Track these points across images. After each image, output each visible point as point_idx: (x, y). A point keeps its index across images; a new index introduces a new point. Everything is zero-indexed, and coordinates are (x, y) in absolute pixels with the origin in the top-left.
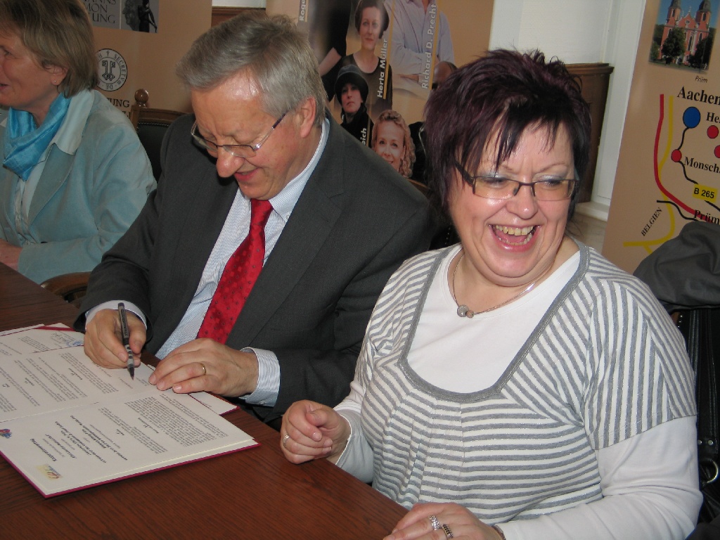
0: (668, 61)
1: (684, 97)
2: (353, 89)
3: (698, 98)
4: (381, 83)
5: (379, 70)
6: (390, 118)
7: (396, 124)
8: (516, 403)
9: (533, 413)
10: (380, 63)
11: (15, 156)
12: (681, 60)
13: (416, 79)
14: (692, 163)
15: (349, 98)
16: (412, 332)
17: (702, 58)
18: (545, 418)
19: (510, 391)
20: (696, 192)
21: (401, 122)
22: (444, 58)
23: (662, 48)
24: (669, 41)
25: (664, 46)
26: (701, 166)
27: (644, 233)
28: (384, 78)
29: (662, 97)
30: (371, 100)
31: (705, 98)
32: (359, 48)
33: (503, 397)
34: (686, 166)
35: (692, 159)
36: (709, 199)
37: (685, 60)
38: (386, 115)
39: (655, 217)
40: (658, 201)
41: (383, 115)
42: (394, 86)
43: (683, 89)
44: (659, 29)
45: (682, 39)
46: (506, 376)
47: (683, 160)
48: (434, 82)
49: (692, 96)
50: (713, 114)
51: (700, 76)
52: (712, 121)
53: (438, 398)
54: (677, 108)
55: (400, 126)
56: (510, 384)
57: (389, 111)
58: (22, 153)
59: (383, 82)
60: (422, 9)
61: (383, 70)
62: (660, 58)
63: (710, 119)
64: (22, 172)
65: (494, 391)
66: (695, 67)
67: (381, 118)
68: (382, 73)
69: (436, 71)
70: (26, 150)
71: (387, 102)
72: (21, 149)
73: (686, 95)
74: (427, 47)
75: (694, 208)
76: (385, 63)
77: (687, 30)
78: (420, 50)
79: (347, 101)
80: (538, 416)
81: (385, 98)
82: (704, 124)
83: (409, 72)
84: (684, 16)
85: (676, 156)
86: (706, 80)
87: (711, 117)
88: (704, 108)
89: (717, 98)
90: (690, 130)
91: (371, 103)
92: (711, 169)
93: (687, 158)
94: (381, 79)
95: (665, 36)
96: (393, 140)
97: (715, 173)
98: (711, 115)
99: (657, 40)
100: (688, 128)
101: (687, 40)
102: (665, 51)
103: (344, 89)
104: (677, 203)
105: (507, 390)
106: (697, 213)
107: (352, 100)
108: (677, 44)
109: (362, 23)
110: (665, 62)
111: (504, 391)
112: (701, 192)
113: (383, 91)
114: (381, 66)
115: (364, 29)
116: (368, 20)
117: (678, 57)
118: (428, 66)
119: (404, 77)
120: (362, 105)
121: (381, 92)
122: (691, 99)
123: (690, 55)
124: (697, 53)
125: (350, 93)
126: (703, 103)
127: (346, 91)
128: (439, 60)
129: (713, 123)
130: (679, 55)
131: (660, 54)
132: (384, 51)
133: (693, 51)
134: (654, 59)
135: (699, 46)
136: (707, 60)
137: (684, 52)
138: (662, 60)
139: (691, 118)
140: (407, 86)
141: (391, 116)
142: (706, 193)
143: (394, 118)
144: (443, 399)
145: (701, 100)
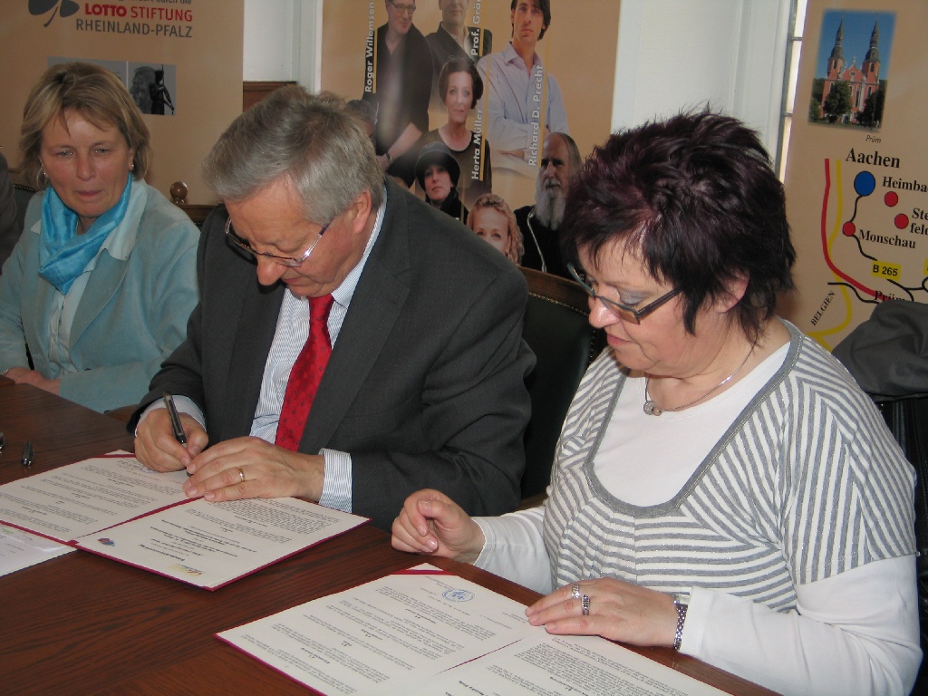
0: (832, 120)
1: (854, 160)
2: (440, 171)
3: (871, 160)
4: (476, 162)
5: (472, 146)
6: (488, 204)
7: (498, 210)
8: (696, 521)
9: (716, 534)
10: (473, 138)
11: (58, 263)
12: (847, 118)
13: (520, 155)
14: (869, 236)
15: (434, 182)
16: (602, 431)
17: (873, 115)
18: (729, 540)
19: (690, 508)
20: (876, 269)
21: (504, 208)
22: (556, 129)
23: (823, 104)
24: (832, 96)
25: (826, 102)
26: (880, 239)
27: (814, 322)
28: (480, 156)
29: (827, 162)
30: (463, 183)
31: (878, 160)
32: (446, 121)
33: (682, 515)
34: (861, 241)
35: (868, 232)
36: (891, 277)
37: (852, 118)
38: (485, 201)
39: (827, 301)
40: (829, 284)
41: (480, 200)
42: (493, 164)
43: (852, 152)
44: (819, 84)
45: (847, 94)
46: (688, 489)
47: (857, 233)
48: (543, 158)
49: (864, 159)
50: (890, 178)
51: (872, 135)
52: (889, 186)
53: (615, 510)
54: (846, 174)
55: (504, 212)
56: (691, 499)
57: (488, 195)
58: (67, 260)
59: (479, 160)
60: (524, 73)
61: (478, 146)
62: (822, 116)
63: (887, 184)
64: (62, 283)
65: (672, 506)
66: (865, 126)
67: (477, 204)
68: (477, 150)
69: (546, 144)
70: (73, 257)
71: (485, 185)
72: (66, 255)
73: (857, 158)
74: (533, 116)
75: (874, 288)
76: (481, 138)
77: (853, 83)
78: (524, 120)
79: (433, 186)
80: (721, 539)
81: (481, 179)
82: (880, 191)
83: (512, 148)
84: (848, 67)
85: (849, 229)
86: (879, 140)
87: (888, 182)
88: (879, 172)
89: (894, 159)
90: (863, 198)
91: (464, 187)
92: (893, 242)
93: (862, 231)
94: (475, 157)
95: (827, 91)
96: (495, 230)
97: (898, 246)
98: (888, 180)
99: (817, 96)
100: (861, 196)
101: (853, 95)
102: (827, 108)
103: (427, 171)
104: (852, 284)
105: (687, 506)
106: (877, 294)
107: (439, 184)
108: (841, 100)
109: (449, 90)
110: (828, 121)
111: (683, 508)
112: (881, 270)
113: (479, 172)
114: (475, 142)
115: (451, 99)
116: (455, 87)
117: (844, 115)
118: (535, 139)
119: (506, 154)
120: (453, 190)
121: (477, 173)
122: (863, 162)
123: (858, 112)
124: (866, 109)
125: (436, 176)
126: (877, 166)
127: (431, 174)
128: (550, 131)
129: (892, 189)
130: (844, 112)
131: (822, 112)
132: (478, 124)
133: (861, 108)
134: (815, 118)
135: (868, 102)
136: (879, 116)
137: (850, 108)
138: (824, 119)
139: (864, 185)
140: (509, 163)
141: (491, 201)
142: (887, 271)
143: (495, 203)
144: (620, 512)
145: (875, 163)
